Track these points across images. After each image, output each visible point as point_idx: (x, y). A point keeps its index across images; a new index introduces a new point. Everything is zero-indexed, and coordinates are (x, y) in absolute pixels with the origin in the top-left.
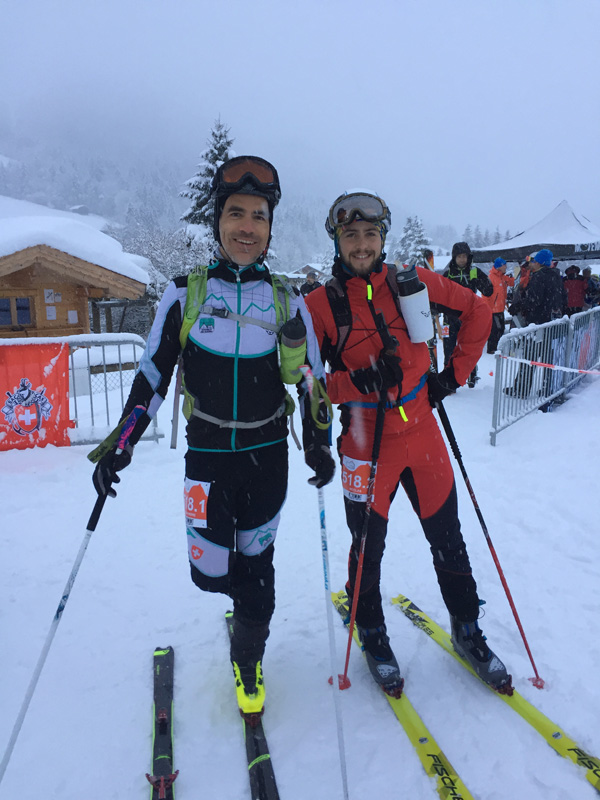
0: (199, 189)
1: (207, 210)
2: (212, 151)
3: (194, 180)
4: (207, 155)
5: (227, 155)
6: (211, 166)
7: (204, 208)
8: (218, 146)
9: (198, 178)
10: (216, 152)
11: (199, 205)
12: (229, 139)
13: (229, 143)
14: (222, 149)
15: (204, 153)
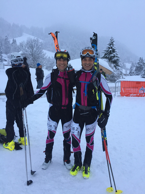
0: (106, 51)
1: (108, 56)
2: (110, 43)
3: (105, 49)
4: (108, 44)
5: (113, 44)
6: (110, 46)
7: (107, 55)
8: (111, 42)
9: (106, 49)
10: (111, 43)
11: (106, 54)
12: (114, 40)
13: (114, 42)
14: (112, 43)
15: (108, 43)
